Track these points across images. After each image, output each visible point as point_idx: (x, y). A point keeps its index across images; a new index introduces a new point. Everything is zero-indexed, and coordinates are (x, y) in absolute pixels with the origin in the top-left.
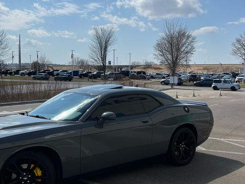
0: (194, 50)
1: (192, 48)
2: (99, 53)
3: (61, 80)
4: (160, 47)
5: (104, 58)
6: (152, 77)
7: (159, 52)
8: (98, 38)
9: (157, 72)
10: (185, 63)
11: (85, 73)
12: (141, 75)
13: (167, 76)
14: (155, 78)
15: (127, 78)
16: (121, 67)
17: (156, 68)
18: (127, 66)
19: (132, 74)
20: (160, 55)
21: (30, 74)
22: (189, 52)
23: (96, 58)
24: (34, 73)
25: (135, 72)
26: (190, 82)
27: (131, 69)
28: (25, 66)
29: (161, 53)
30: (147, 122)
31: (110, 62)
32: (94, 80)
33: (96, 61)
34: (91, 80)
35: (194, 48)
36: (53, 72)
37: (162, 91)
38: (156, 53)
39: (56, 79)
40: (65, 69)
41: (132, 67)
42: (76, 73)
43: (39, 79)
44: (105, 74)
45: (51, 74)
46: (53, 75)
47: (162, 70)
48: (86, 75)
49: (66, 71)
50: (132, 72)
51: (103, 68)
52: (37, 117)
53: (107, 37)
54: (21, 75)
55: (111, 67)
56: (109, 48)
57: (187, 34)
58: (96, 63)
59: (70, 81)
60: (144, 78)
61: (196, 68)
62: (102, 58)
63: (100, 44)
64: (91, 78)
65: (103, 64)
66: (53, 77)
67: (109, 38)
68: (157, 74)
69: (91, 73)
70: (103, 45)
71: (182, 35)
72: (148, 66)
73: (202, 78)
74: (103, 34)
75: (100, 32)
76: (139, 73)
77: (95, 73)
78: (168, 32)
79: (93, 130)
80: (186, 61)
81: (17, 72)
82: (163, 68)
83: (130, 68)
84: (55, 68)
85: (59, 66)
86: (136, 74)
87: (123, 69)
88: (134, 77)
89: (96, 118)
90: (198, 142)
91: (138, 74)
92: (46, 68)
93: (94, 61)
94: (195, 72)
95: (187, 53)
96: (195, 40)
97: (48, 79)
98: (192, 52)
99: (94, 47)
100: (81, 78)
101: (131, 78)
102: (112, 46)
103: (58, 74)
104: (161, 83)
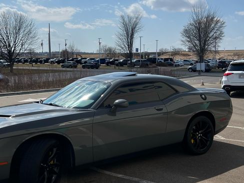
0: (223, 35)
1: (222, 33)
2: (124, 38)
4: (187, 32)
5: (130, 45)
7: (186, 38)
8: (125, 25)
9: (185, 58)
10: (213, 49)
11: (112, 61)
12: (169, 62)
13: (195, 63)
15: (154, 65)
16: (148, 54)
17: (184, 55)
18: (154, 53)
19: (159, 61)
20: (188, 41)
21: (59, 62)
22: (218, 38)
23: (122, 46)
24: (63, 61)
25: (162, 59)
26: (218, 68)
27: (159, 56)
28: (55, 55)
30: (161, 109)
31: (137, 50)
32: (121, 68)
33: (122, 48)
34: (117, 68)
35: (223, 34)
36: (80, 60)
37: (180, 79)
38: (183, 39)
39: (84, 67)
40: (92, 57)
41: (159, 54)
42: (103, 61)
43: (68, 67)
44: (131, 61)
45: (79, 62)
46: (81, 63)
47: (191, 57)
48: (112, 63)
49: (94, 59)
50: (159, 59)
51: (130, 55)
52: (51, 105)
53: (134, 24)
54: (51, 63)
55: (137, 55)
56: (135, 35)
57: (215, 19)
58: (122, 50)
59: (97, 68)
60: (171, 65)
61: (226, 54)
62: (128, 45)
63: (127, 31)
64: (117, 65)
65: (130, 52)
66: (81, 66)
67: (136, 25)
68: (184, 61)
69: (117, 60)
70: (130, 32)
71: (210, 20)
72: (176, 53)
74: (130, 22)
75: (126, 19)
76: (166, 60)
77: (121, 61)
78: (195, 18)
79: (105, 118)
80: (215, 47)
81: (47, 61)
83: (157, 55)
84: (83, 56)
85: (88, 54)
86: (163, 61)
87: (150, 57)
88: (161, 64)
89: (109, 105)
90: (216, 130)
92: (75, 57)
93: (120, 48)
94: (225, 58)
95: (216, 38)
96: (224, 25)
97: (76, 67)
98: (221, 38)
99: (121, 35)
100: (108, 65)
101: (157, 66)
102: (138, 33)
103: (86, 62)
104: (188, 70)
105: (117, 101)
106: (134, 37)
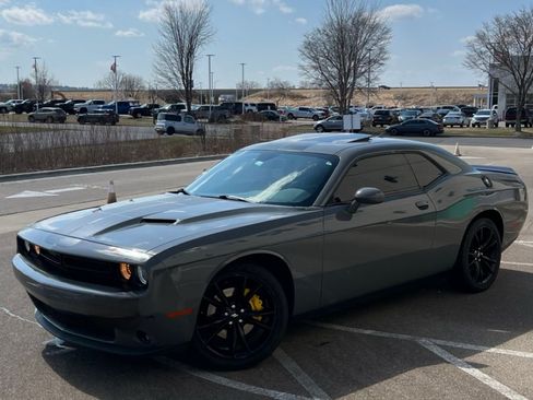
0: (387, 56)
2: (173, 58)
3: (94, 123)
4: (311, 49)
5: (187, 74)
6: (291, 116)
7: (311, 61)
8: (175, 29)
11: (145, 108)
12: (269, 112)
14: (296, 119)
15: (237, 118)
19: (247, 109)
20: (314, 67)
21: (19, 109)
22: (375, 62)
23: (170, 74)
25: (253, 105)
26: (374, 125)
29: (314, 64)
30: (426, 207)
33: (170, 79)
35: (386, 53)
36: (71, 105)
38: (302, 63)
39: (82, 121)
42: (124, 107)
43: (44, 121)
44: (189, 108)
45: (69, 109)
46: (72, 112)
47: (306, 101)
48: (146, 112)
49: (102, 103)
50: (246, 105)
53: (194, 27)
55: (203, 96)
56: (198, 51)
57: (370, 22)
58: (170, 84)
59: (114, 124)
60: (274, 118)
62: (182, 74)
63: (179, 42)
65: (186, 88)
66: (74, 117)
67: (199, 29)
68: (300, 109)
70: (186, 41)
72: (283, 91)
73: (401, 118)
76: (262, 106)
77: (166, 108)
80: (368, 80)
82: (308, 95)
84: (77, 96)
85: (87, 90)
86: (255, 109)
88: (252, 116)
91: (259, 109)
93: (165, 80)
96: (388, 36)
97: (62, 120)
98: (381, 62)
99: (165, 49)
100: (135, 117)
101: (245, 118)
102: (204, 46)
103: (84, 110)
104: (316, 129)
105: (359, 192)
106: (196, 55)
